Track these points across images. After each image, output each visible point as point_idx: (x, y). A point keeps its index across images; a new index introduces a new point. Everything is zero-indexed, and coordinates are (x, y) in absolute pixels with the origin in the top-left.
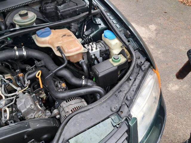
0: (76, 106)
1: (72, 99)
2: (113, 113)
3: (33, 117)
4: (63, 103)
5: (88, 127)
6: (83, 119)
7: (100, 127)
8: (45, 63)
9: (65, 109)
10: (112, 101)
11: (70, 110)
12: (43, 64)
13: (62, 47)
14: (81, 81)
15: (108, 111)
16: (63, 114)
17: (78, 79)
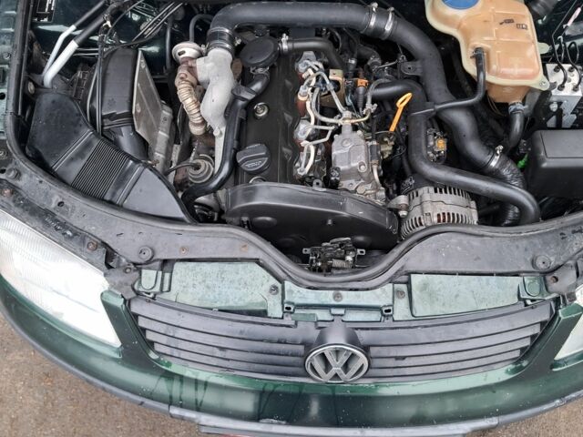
0: (452, 210)
1: (450, 189)
2: (532, 269)
3: (354, 189)
4: (425, 189)
5: (463, 270)
6: (459, 248)
7: (488, 284)
8: (424, 72)
9: (425, 205)
10: (546, 243)
11: (435, 214)
12: (418, 73)
13: (488, 53)
14: (490, 156)
15: (526, 260)
16: (416, 213)
17: (485, 148)
